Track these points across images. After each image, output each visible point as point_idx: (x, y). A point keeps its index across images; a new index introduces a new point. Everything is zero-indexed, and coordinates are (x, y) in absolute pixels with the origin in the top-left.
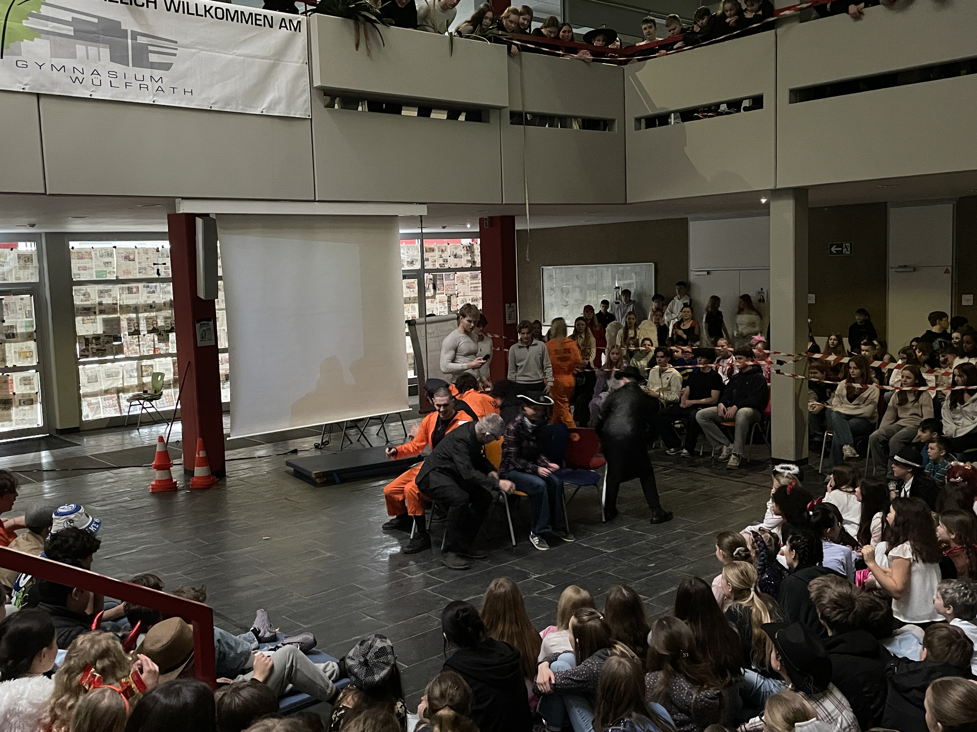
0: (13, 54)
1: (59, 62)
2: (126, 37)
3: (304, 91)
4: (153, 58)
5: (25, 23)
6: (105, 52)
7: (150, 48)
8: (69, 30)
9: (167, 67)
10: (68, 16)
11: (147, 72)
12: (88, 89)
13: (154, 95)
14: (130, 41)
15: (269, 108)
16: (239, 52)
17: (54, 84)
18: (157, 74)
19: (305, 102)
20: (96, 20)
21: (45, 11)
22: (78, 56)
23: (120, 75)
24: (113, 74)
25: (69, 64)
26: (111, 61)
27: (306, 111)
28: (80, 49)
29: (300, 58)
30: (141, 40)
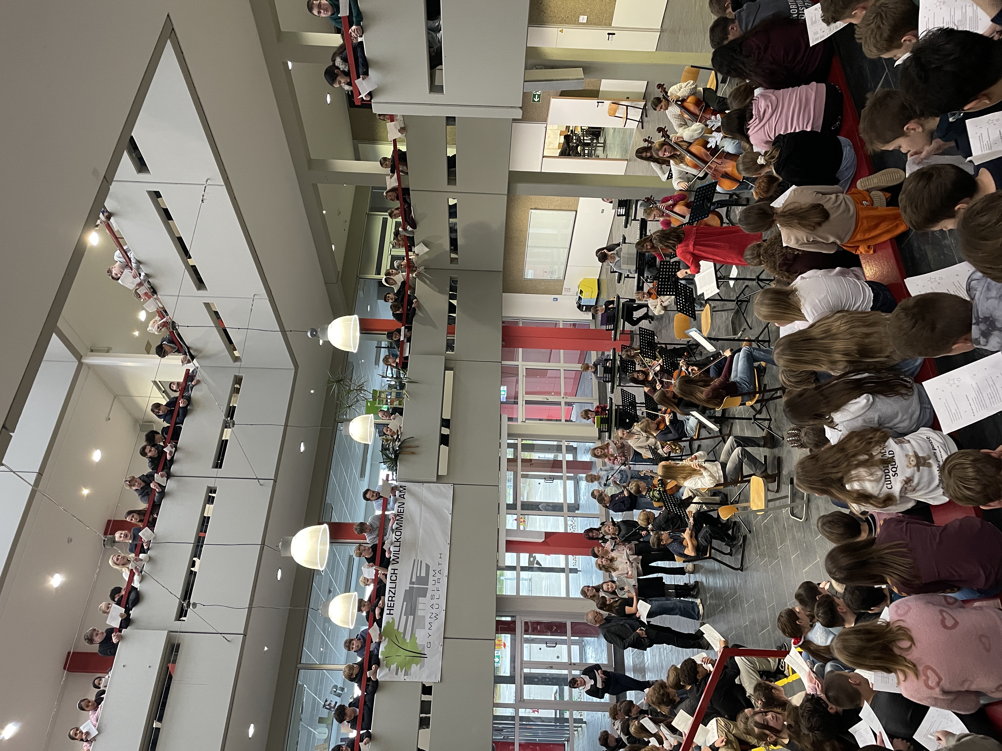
0: (424, 649)
1: (427, 626)
2: (413, 587)
3: (438, 487)
4: (423, 574)
5: (408, 641)
6: (421, 600)
7: (418, 575)
8: (411, 618)
9: (428, 567)
10: (404, 618)
11: (431, 578)
12: (441, 611)
13: (443, 575)
14: (415, 586)
15: (448, 510)
16: (418, 524)
17: (439, 628)
18: (431, 573)
19: (444, 487)
20: (405, 603)
21: (401, 630)
22: (423, 615)
23: (433, 593)
24: (432, 597)
25: (428, 620)
26: (425, 597)
27: (449, 487)
28: (420, 613)
29: (420, 488)
30: (414, 580)
